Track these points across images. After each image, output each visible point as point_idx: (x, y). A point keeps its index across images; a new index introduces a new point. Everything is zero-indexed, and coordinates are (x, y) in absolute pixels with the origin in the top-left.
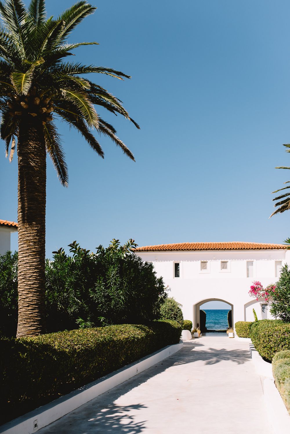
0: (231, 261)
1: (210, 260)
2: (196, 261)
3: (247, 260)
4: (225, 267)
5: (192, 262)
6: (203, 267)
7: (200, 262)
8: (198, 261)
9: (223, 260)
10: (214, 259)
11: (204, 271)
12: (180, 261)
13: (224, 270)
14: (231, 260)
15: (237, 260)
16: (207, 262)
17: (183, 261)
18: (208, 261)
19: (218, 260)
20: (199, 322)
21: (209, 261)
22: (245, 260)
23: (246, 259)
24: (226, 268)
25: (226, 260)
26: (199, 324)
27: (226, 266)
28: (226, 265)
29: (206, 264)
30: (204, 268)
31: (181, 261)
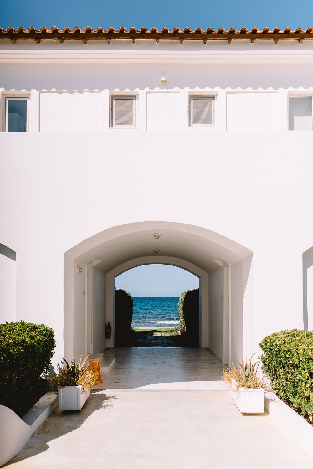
0: (228, 93)
1: (147, 89)
2: (91, 90)
3: (292, 91)
4: (204, 116)
5: (76, 94)
6: (120, 115)
7: (105, 95)
8: (101, 89)
9: (198, 91)
10: (164, 84)
11: (120, 130)
12: (29, 89)
13: (199, 128)
14: (229, 89)
15: (250, 89)
16: (133, 97)
17: (39, 89)
18: (137, 90)
19: (176, 89)
20: (111, 318)
21: (142, 93)
22: (281, 89)
23: (286, 87)
24: (208, 120)
25: (207, 91)
26: (112, 325)
27: (210, 111)
28: (207, 109)
29: (131, 106)
30: (120, 121)
31: (34, 93)
